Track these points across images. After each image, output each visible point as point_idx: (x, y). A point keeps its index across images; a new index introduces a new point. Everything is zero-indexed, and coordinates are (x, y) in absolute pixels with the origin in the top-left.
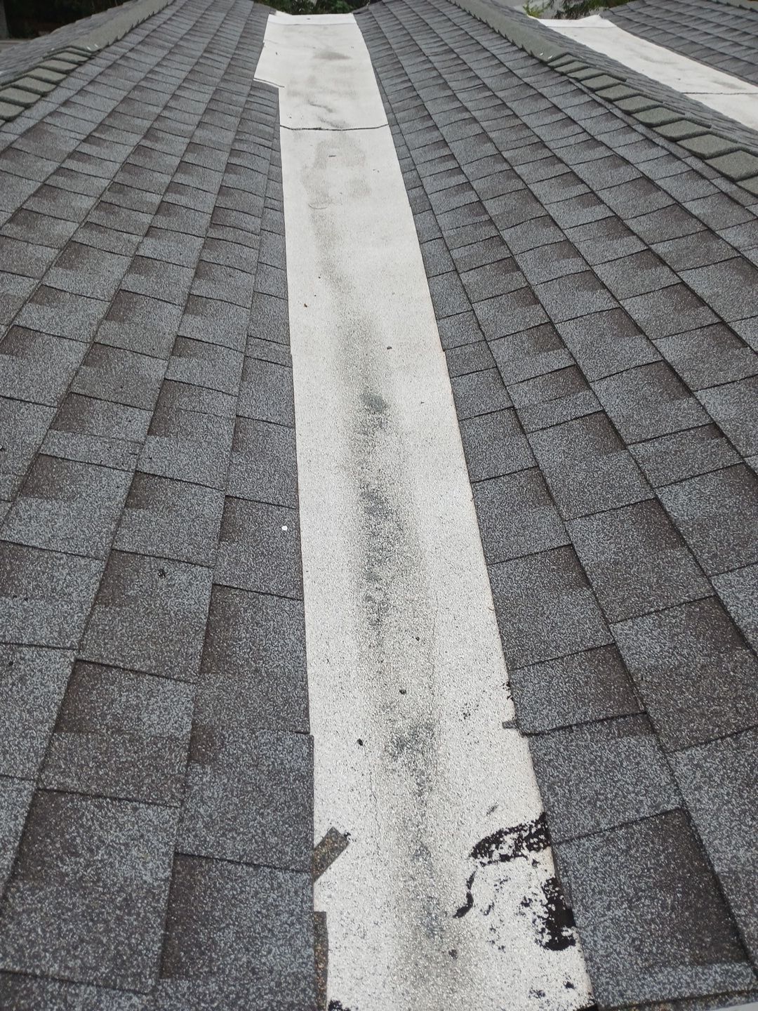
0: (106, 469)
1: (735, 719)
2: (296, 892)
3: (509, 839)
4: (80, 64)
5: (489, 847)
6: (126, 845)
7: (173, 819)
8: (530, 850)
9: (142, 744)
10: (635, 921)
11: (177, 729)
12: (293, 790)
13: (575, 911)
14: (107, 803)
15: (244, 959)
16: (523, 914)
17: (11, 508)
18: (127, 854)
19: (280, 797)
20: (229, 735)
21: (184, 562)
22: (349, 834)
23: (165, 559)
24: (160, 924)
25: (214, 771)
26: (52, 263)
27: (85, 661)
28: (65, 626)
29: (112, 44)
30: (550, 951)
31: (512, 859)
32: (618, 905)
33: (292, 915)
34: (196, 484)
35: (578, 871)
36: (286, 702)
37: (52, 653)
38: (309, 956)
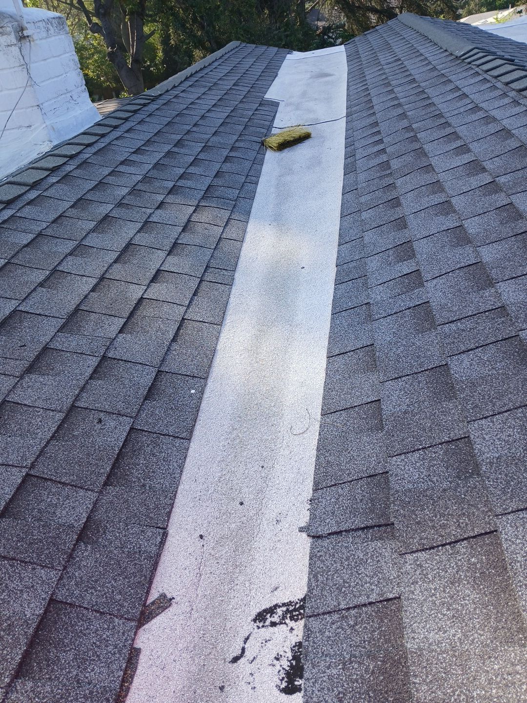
0: (84, 356)
1: (456, 531)
2: (123, 634)
3: (280, 611)
4: (145, 105)
5: (266, 616)
6: (21, 591)
7: (56, 577)
8: (291, 620)
9: (50, 528)
10: (344, 679)
11: (76, 521)
12: (141, 565)
13: (305, 667)
14: (18, 564)
15: (75, 673)
16: (274, 666)
17: (18, 381)
18: (20, 597)
19: (131, 569)
20: (111, 527)
21: (116, 414)
22: (173, 598)
23: (105, 412)
24: (26, 643)
25: (93, 549)
26: (91, 230)
27: (33, 475)
28: (27, 453)
29: (171, 90)
30: (284, 694)
31: (278, 625)
32: (336, 666)
33: (116, 648)
34: (140, 364)
35: (317, 638)
36: (156, 507)
37: (14, 469)
38: (119, 677)
